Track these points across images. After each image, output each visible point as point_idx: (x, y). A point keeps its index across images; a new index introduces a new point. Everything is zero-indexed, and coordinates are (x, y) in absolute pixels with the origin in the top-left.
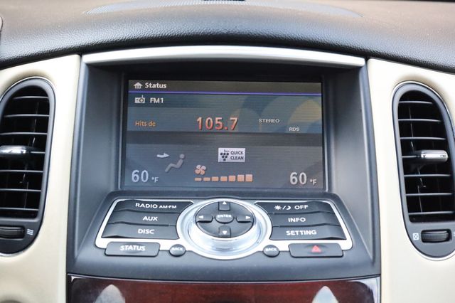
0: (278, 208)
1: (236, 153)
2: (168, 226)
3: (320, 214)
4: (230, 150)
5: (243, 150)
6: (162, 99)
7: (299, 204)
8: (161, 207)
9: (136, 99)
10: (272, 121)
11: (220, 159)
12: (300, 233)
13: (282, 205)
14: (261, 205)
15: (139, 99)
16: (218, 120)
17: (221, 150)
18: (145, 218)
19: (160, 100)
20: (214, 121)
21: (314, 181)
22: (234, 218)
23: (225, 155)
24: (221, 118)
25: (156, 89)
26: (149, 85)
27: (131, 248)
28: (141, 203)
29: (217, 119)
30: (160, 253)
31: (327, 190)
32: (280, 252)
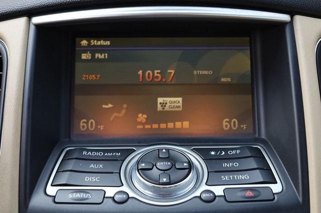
0: (213, 153)
1: (173, 102)
2: (112, 173)
3: (252, 158)
4: (168, 99)
5: (180, 99)
6: (106, 55)
7: (232, 149)
8: (106, 154)
9: (83, 55)
10: (206, 72)
11: (159, 108)
12: (233, 177)
13: (216, 150)
14: (197, 151)
15: (85, 55)
16: (158, 73)
17: (160, 100)
18: (92, 166)
19: (105, 56)
20: (153, 73)
21: (244, 126)
22: (173, 165)
23: (164, 105)
24: (159, 71)
25: (101, 46)
26: (94, 42)
27: (78, 195)
28: (88, 151)
29: (156, 71)
30: (105, 200)
31: (257, 136)
32: (216, 197)
